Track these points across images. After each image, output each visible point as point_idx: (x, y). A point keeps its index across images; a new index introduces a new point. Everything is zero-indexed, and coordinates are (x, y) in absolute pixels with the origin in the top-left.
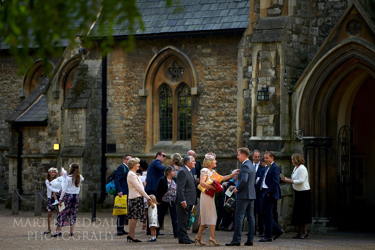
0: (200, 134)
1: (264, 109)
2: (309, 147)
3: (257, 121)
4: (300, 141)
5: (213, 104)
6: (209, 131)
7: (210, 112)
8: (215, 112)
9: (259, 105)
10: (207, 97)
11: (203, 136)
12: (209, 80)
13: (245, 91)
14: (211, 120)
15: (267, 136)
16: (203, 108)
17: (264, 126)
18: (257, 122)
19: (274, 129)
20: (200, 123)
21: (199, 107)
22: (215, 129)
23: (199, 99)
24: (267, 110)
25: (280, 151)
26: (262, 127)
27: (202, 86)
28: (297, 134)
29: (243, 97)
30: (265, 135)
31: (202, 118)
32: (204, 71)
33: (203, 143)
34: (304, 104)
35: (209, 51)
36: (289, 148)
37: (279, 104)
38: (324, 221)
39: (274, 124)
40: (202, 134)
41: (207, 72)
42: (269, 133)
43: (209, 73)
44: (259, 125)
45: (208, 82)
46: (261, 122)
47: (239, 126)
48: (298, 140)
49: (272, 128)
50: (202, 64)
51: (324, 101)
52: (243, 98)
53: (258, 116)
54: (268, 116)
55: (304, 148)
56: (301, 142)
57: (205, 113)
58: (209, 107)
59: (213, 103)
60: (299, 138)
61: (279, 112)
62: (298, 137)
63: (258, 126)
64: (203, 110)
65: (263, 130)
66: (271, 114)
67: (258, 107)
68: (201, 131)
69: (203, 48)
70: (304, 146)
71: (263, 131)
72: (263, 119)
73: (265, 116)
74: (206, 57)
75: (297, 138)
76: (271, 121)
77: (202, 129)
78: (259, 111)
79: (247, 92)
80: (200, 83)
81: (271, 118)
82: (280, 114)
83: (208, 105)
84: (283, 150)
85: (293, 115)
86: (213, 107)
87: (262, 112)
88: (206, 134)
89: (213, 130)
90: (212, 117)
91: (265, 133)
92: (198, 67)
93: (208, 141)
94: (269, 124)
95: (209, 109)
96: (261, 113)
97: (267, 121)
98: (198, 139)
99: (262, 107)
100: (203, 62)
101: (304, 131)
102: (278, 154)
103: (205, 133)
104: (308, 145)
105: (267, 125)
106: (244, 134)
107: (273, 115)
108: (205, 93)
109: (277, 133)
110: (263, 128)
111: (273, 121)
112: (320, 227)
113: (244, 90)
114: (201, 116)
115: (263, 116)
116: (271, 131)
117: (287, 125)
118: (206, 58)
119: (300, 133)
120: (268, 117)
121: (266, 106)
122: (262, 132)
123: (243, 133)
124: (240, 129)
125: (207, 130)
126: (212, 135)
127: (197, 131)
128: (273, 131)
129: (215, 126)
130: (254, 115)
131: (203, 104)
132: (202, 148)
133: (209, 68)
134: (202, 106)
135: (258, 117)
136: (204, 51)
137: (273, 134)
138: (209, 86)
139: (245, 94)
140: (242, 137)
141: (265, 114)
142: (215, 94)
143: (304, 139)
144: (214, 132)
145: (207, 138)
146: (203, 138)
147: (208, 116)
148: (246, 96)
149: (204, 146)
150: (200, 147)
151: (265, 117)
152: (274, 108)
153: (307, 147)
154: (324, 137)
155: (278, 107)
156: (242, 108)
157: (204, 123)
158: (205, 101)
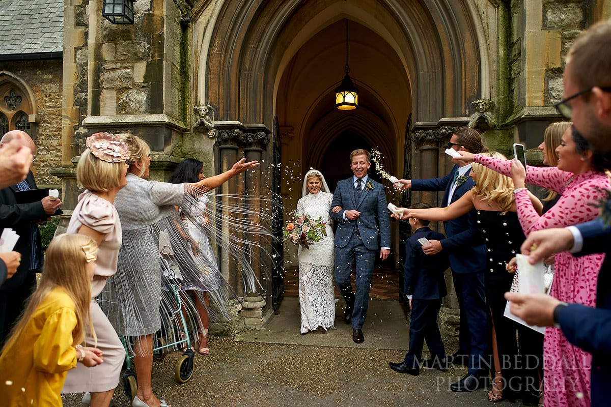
0: (40, 165)
1: (120, 49)
2: (228, 146)
3: (102, 78)
4: (207, 129)
5: (54, 133)
6: (49, 161)
7: (51, 141)
8: (57, 141)
9: (108, 41)
10: (48, 126)
11: (43, 167)
12: (51, 107)
13: (79, 52)
14: (53, 150)
15: (127, 113)
16: (43, 137)
17: (121, 90)
18: (102, 82)
19: (147, 98)
20: (39, 153)
21: (38, 136)
22: (57, 159)
23: (39, 127)
24: (128, 51)
25: (163, 151)
26: (115, 92)
27: (42, 114)
28: (203, 112)
29: (75, 62)
30: (124, 112)
31: (41, 148)
32: (45, 98)
33: (43, 174)
34: (217, 49)
35: (50, 77)
36: (180, 147)
37: (161, 37)
38: (258, 304)
39: (145, 85)
40: (42, 165)
41: (48, 99)
42: (133, 105)
43: (51, 100)
44: (107, 89)
45: (49, 110)
46: (111, 80)
47: (66, 117)
48: (202, 129)
49: (143, 94)
50: (42, 91)
51: (259, 50)
52: (75, 65)
53: (106, 66)
54: (130, 65)
55: (216, 148)
56: (211, 133)
57: (45, 142)
58: (50, 136)
59: (55, 131)
60: (208, 123)
61: (161, 55)
62: (205, 121)
63: (105, 91)
64: (43, 139)
65: (118, 99)
66: (140, 59)
67: (105, 47)
68: (41, 161)
69: (43, 73)
70: (216, 142)
71: (117, 101)
72: (117, 73)
73: (124, 65)
74: (47, 83)
75: (202, 123)
76: (139, 77)
77: (42, 160)
78: (107, 55)
79: (82, 52)
80: (39, 110)
81: (140, 71)
82: (162, 60)
83: (49, 134)
84: (168, 149)
85: (191, 74)
86: (55, 136)
87: (115, 57)
88: (47, 164)
89: (55, 160)
90: (53, 147)
91: (123, 107)
92: (37, 94)
93: (49, 172)
94: (135, 85)
95: (50, 138)
96: (113, 60)
97: (129, 78)
98: (37, 169)
99: (116, 45)
100: (43, 89)
101: (217, 109)
102: (157, 156)
103: (45, 163)
104: (225, 141)
105: (127, 88)
106: (77, 131)
107: (145, 64)
108: (45, 121)
109: (155, 105)
110: (117, 94)
111: (146, 77)
112: (250, 317)
113: (77, 49)
114: (40, 145)
115: (119, 65)
116: (140, 102)
117: (177, 93)
118: (47, 85)
119: (209, 112)
120: (133, 69)
121: (125, 43)
122: (115, 104)
123: (75, 130)
124: (69, 122)
125: (47, 160)
126: (54, 166)
127: (37, 161)
128: (144, 102)
129: (57, 156)
130: (95, 64)
131: (43, 133)
132: (42, 179)
133: (50, 95)
134: (42, 135)
135: (106, 70)
136: (44, 77)
137: (143, 109)
138: (50, 114)
139: (78, 56)
140: (73, 137)
141: (122, 61)
142: (57, 123)
143: (217, 127)
144: (55, 162)
145: (48, 168)
146: (44, 169)
147: (49, 146)
148: (82, 60)
149: (44, 177)
150: (39, 178)
151: (125, 68)
152: (147, 46)
153: (223, 146)
154: (260, 125)
155: (158, 44)
156: (72, 84)
157: (45, 152)
158: (45, 130)
